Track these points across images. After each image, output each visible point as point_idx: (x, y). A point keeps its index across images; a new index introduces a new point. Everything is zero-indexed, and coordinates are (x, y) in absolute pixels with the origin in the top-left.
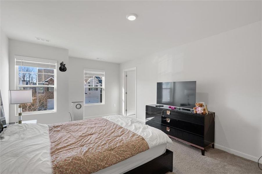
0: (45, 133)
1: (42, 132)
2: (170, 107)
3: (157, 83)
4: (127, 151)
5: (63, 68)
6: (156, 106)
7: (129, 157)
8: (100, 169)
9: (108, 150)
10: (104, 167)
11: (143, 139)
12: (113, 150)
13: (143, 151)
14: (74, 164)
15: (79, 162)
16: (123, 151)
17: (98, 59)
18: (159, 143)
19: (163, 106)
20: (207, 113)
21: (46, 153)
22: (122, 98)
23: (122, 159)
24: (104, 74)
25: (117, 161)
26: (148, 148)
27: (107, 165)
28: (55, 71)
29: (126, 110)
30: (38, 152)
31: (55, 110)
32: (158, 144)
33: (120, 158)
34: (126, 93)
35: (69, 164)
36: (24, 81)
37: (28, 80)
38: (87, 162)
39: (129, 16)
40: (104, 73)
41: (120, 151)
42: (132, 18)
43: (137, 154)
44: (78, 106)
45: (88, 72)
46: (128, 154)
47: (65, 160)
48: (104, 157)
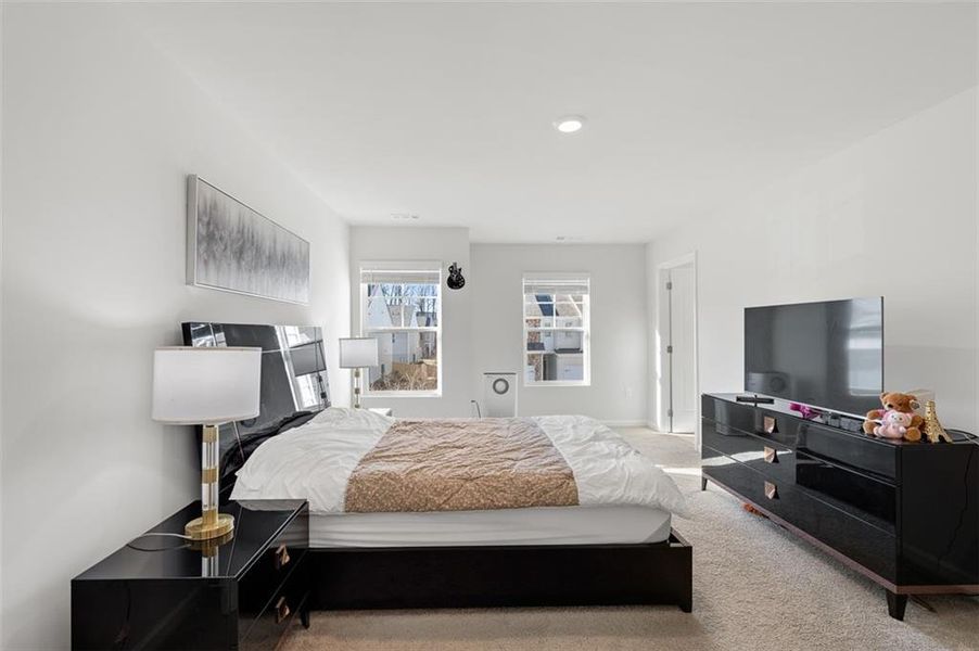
0: (378, 430)
1: (373, 427)
2: (796, 408)
3: (746, 309)
4: (505, 492)
5: (455, 281)
6: (738, 399)
7: (506, 507)
8: (430, 510)
9: (460, 477)
10: (440, 509)
11: (570, 476)
12: (472, 480)
13: (555, 505)
14: (383, 484)
15: (393, 483)
16: (496, 488)
17: (563, 238)
18: (622, 497)
19: (771, 401)
20: (935, 440)
21: (352, 457)
22: (655, 368)
23: (484, 505)
24: (586, 288)
25: (472, 504)
26: (575, 502)
27: (447, 507)
28: (439, 288)
29: (671, 414)
30: (338, 452)
31: (439, 392)
32: (613, 499)
33: (482, 501)
34: (670, 349)
35: (376, 481)
36: (422, 313)
37: (431, 311)
38: (407, 487)
39: (561, 123)
40: (587, 283)
41: (488, 486)
42: (570, 126)
43: (532, 505)
44: (500, 386)
45: (535, 283)
46: (505, 499)
47: (372, 473)
48: (445, 489)
